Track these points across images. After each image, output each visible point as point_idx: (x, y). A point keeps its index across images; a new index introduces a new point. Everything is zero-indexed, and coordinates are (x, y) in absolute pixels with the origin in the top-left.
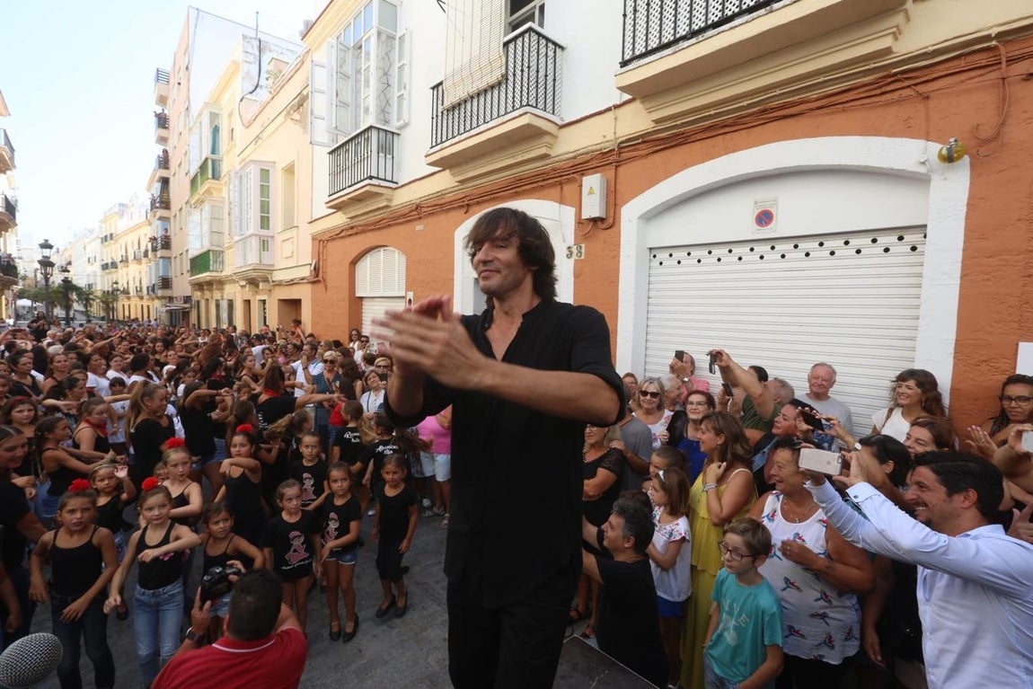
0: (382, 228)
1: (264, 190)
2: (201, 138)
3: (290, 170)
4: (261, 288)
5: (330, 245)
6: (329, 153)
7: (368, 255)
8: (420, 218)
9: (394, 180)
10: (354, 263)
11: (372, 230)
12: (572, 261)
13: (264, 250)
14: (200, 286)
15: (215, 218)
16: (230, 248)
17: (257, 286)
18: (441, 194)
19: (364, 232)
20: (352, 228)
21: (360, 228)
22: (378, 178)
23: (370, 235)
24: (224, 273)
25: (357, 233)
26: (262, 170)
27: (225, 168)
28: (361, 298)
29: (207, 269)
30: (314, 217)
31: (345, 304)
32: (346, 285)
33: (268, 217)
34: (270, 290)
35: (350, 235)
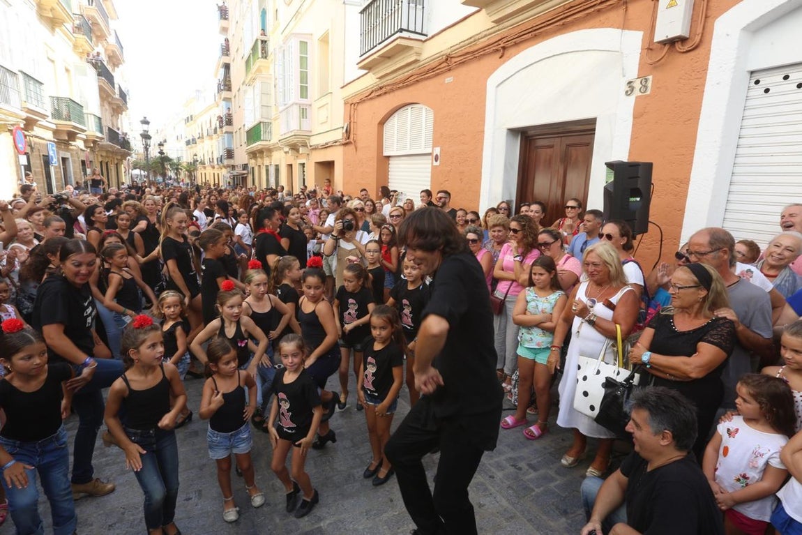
0: (407, 86)
1: (303, 61)
2: (252, 22)
3: (325, 40)
4: (300, 152)
5: (360, 107)
6: (361, 13)
7: (396, 114)
8: (449, 70)
9: (423, 33)
10: (382, 123)
11: (400, 88)
12: (632, 99)
13: (303, 117)
14: (253, 154)
15: (264, 94)
16: (276, 119)
17: (297, 151)
18: (473, 40)
19: (392, 91)
20: (381, 88)
21: (388, 88)
22: (408, 31)
23: (398, 93)
24: (271, 142)
25: (385, 93)
26: (301, 42)
27: (271, 47)
28: (388, 157)
29: (258, 139)
30: (347, 82)
31: (374, 164)
32: (374, 146)
33: (307, 87)
34: (308, 154)
35: (378, 96)
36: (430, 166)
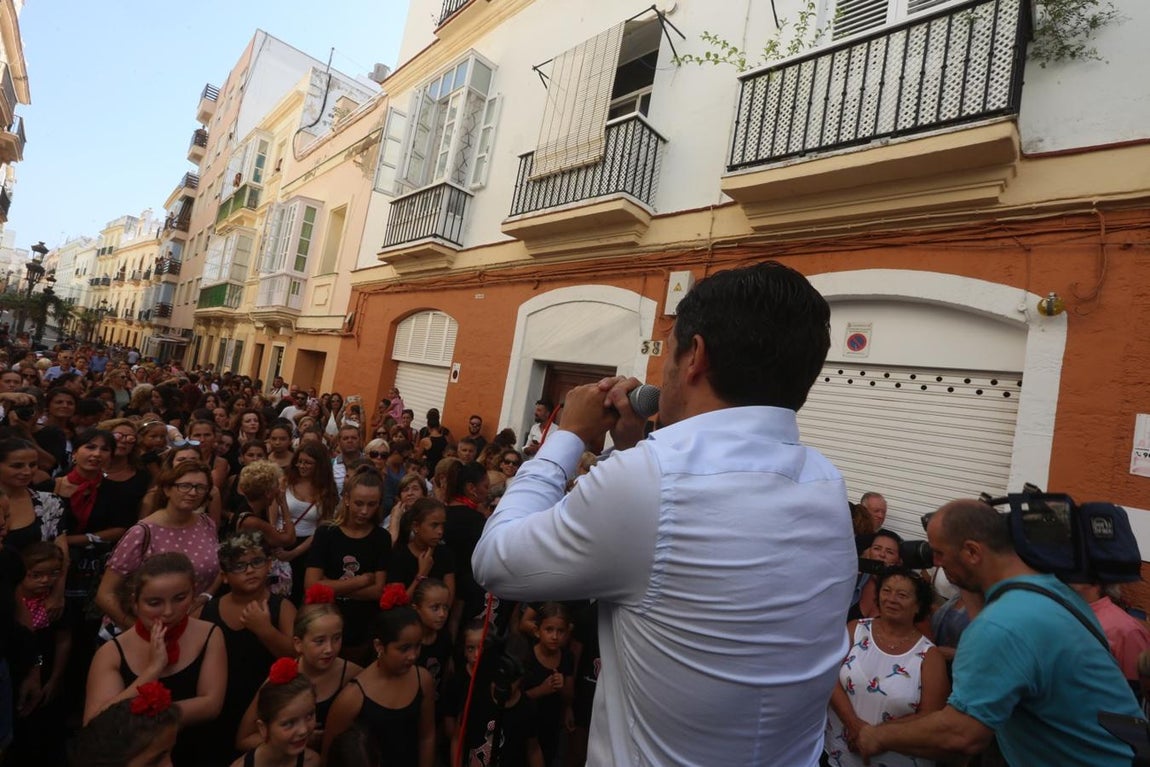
0: (433, 291)
1: (307, 229)
2: (243, 163)
3: (340, 213)
4: (281, 333)
5: (371, 298)
6: (392, 203)
7: (414, 317)
8: (482, 287)
9: (460, 242)
10: (396, 322)
11: (424, 291)
12: (646, 358)
13: (293, 293)
14: (206, 320)
15: (241, 250)
16: (251, 284)
17: (277, 330)
18: (510, 265)
19: (414, 291)
20: (401, 285)
21: (410, 286)
22: (442, 237)
23: (423, 296)
24: (237, 311)
25: (405, 292)
26: (308, 207)
27: (263, 199)
28: (398, 362)
29: (220, 303)
30: (359, 267)
31: (379, 366)
32: (383, 346)
33: (305, 258)
34: (291, 338)
35: (397, 292)
36: (447, 381)
